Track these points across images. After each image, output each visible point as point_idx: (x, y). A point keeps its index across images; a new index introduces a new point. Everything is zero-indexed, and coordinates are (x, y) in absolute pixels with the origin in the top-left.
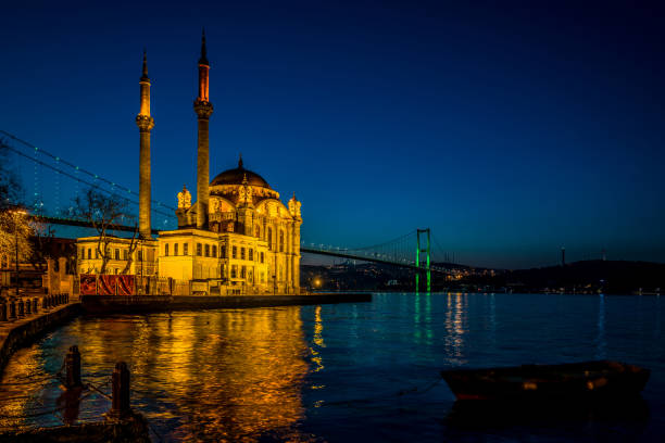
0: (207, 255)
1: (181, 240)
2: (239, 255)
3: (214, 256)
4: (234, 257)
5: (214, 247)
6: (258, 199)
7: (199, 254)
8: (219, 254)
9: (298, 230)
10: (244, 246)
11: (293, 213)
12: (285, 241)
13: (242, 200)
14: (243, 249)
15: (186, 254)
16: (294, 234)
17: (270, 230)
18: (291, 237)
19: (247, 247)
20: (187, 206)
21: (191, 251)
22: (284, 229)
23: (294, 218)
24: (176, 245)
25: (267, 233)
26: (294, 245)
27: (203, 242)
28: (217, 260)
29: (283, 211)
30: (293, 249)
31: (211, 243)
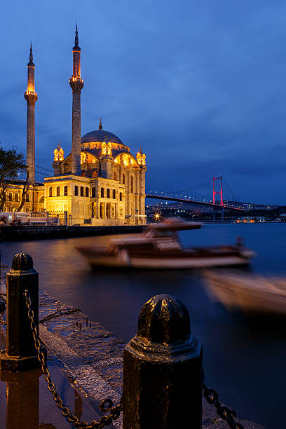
0: (82, 195)
1: (62, 184)
2: (105, 195)
3: (87, 196)
4: (102, 196)
5: (87, 189)
6: (116, 153)
7: (76, 194)
8: (90, 194)
9: (144, 175)
10: (109, 188)
11: (140, 163)
12: (134, 185)
13: (104, 153)
14: (108, 190)
15: (66, 194)
16: (141, 180)
17: (124, 176)
18: (138, 181)
19: (111, 189)
20: (61, 159)
21: (70, 192)
22: (133, 175)
23: (141, 166)
24: (58, 188)
25: (122, 178)
26: (141, 187)
27: (79, 185)
28: (89, 198)
29: (132, 161)
30: (140, 191)
31: (85, 186)
